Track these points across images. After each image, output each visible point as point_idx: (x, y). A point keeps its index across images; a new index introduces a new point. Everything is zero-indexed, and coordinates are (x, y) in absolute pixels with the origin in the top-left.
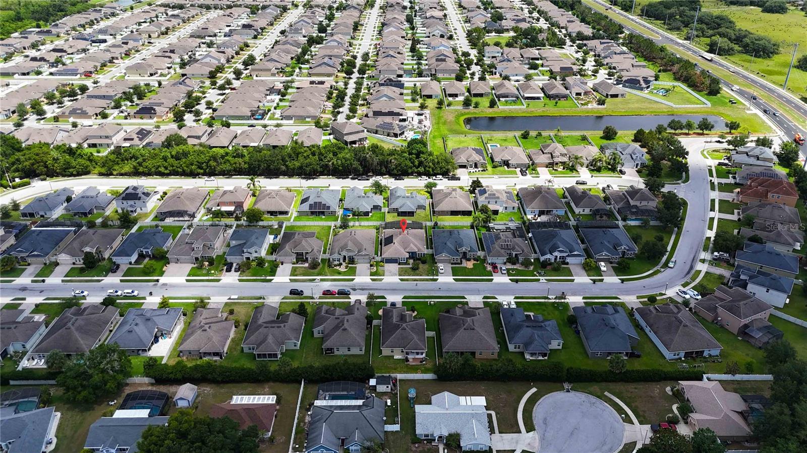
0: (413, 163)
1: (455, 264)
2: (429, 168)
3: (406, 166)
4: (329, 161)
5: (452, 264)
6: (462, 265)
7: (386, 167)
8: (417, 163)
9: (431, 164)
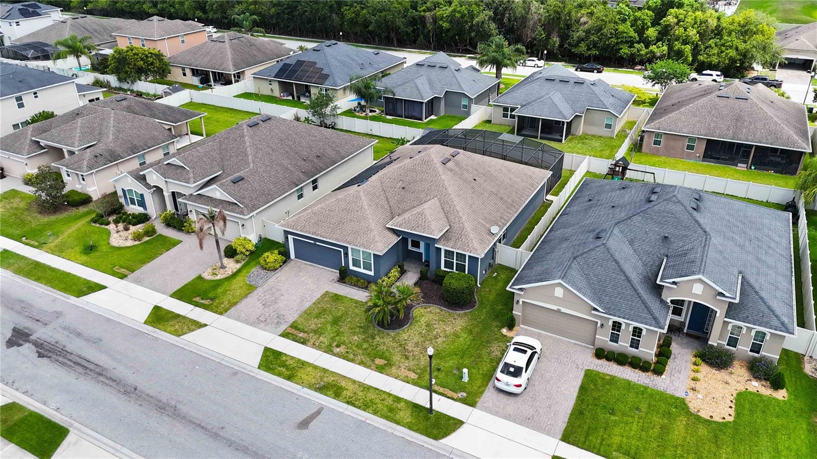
0: (641, 31)
1: (621, 359)
2: (685, 42)
3: (617, 34)
4: (429, 10)
5: (600, 354)
6: (661, 383)
7: (564, 37)
8: (652, 32)
9: (692, 33)
